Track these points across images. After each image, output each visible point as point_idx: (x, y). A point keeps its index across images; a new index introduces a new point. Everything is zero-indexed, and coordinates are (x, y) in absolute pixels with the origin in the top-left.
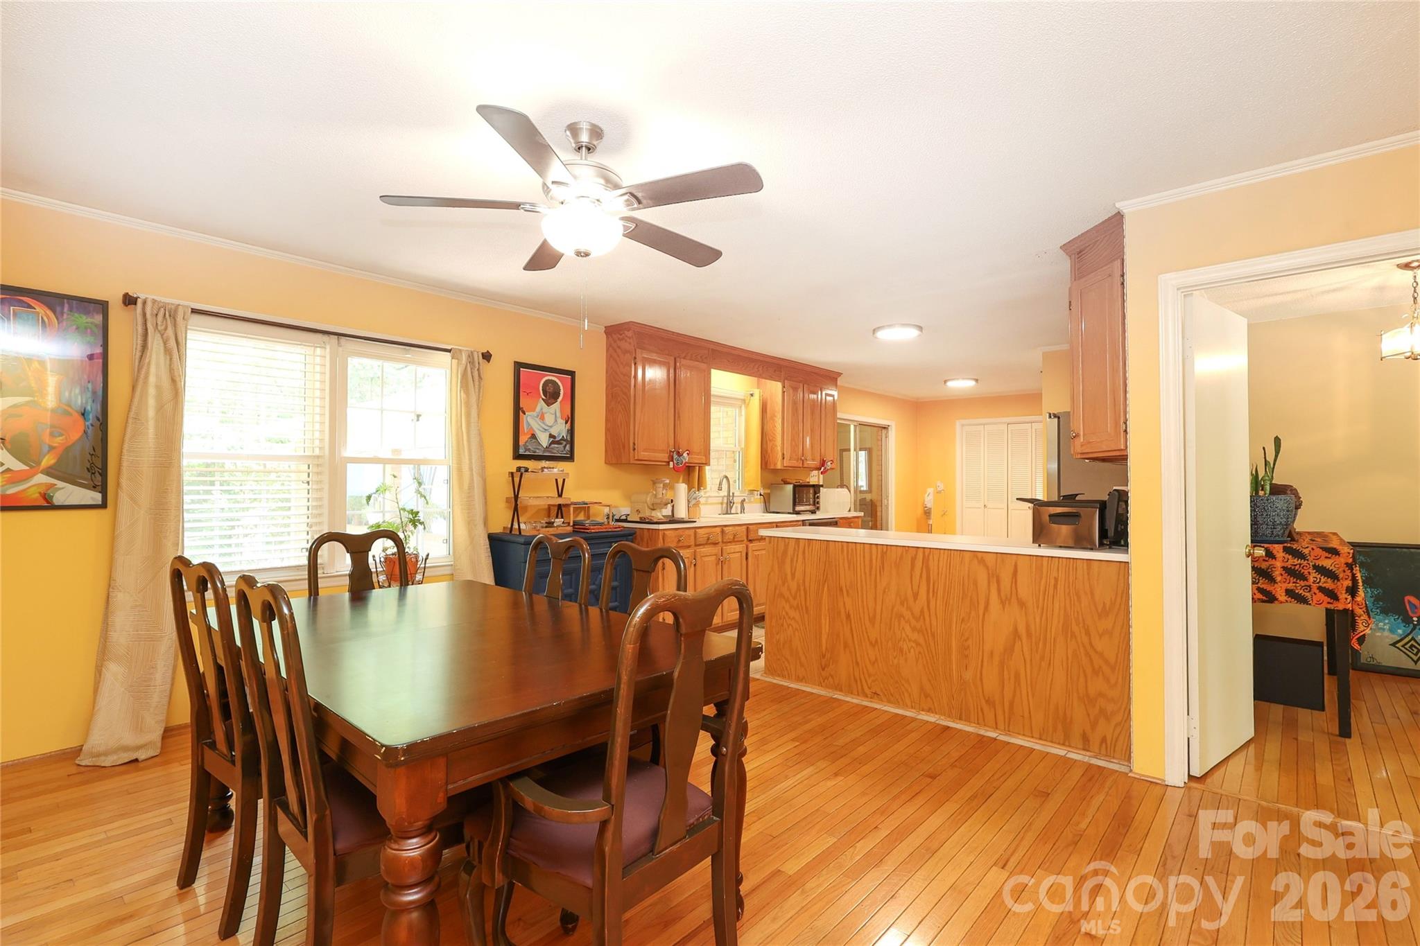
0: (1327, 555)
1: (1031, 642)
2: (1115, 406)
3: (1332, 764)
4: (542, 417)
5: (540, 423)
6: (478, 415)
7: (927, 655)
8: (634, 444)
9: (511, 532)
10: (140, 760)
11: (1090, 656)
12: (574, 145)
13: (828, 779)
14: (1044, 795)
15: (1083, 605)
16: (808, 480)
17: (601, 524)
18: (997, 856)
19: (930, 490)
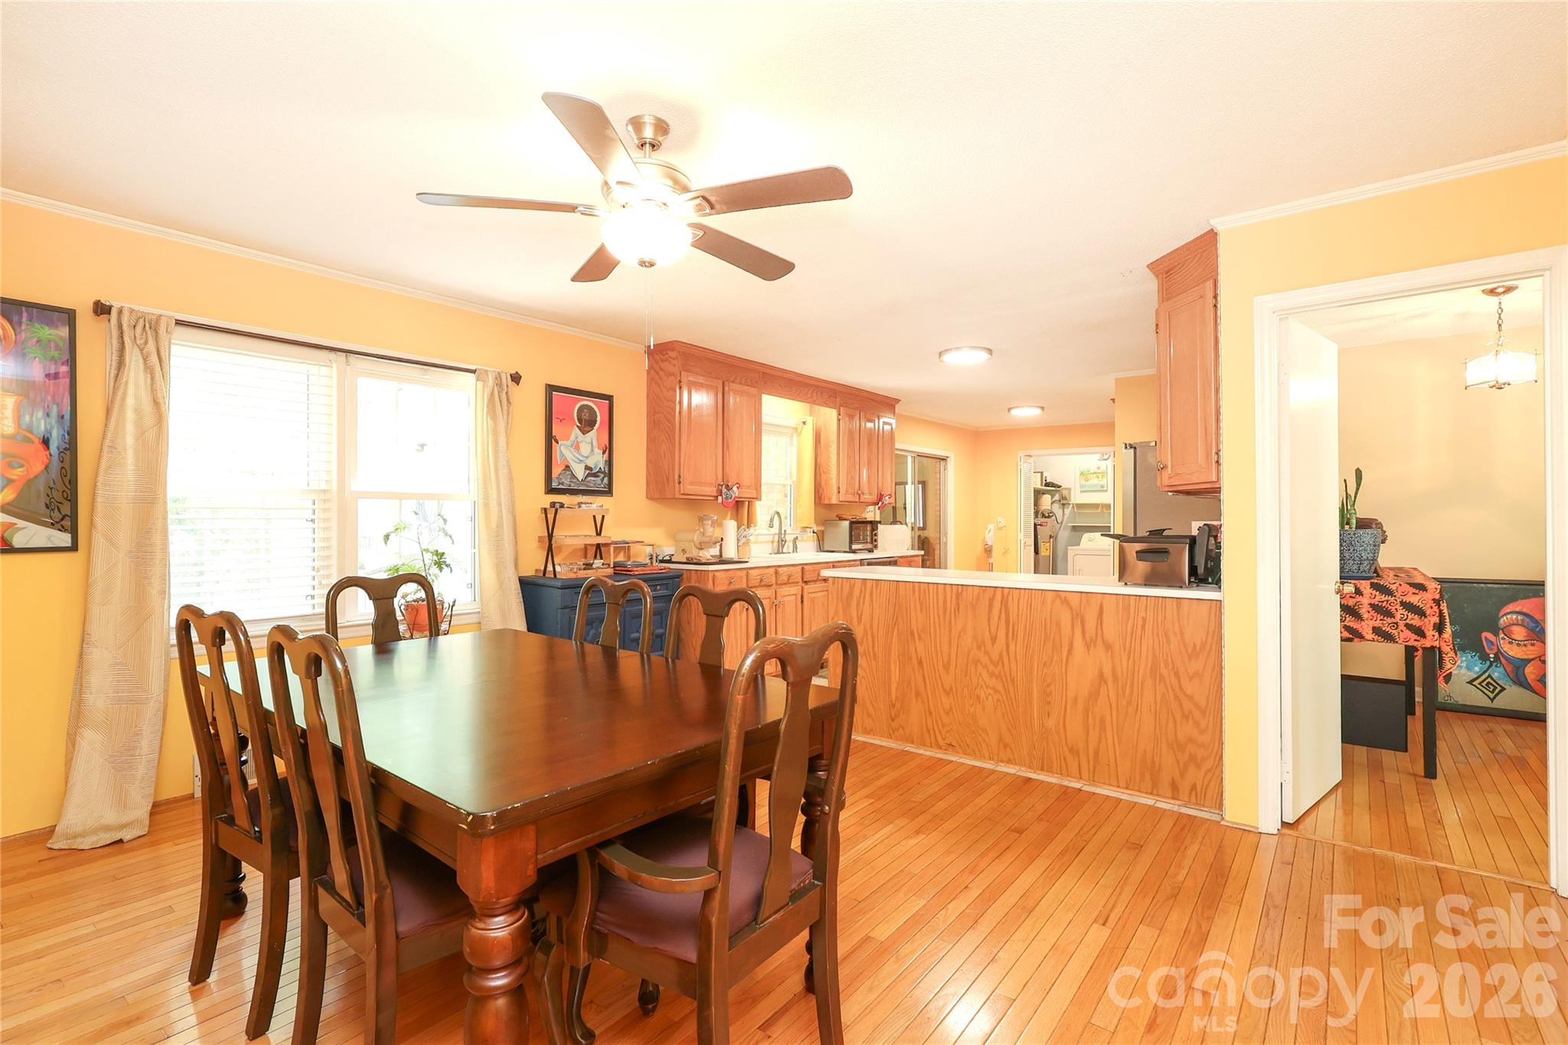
0: (1414, 590)
1: (1117, 687)
2: (1206, 434)
3: (1421, 806)
4: (577, 448)
5: (575, 453)
6: (507, 444)
7: (1006, 702)
8: (680, 476)
9: (544, 575)
10: (125, 841)
11: (1179, 700)
12: (637, 142)
13: (908, 837)
14: (1138, 847)
15: (1172, 646)
16: (863, 516)
17: (645, 565)
18: (1096, 913)
19: (991, 526)
